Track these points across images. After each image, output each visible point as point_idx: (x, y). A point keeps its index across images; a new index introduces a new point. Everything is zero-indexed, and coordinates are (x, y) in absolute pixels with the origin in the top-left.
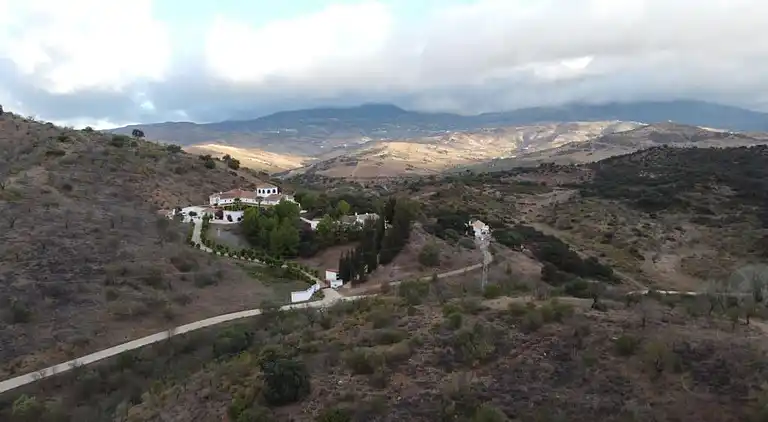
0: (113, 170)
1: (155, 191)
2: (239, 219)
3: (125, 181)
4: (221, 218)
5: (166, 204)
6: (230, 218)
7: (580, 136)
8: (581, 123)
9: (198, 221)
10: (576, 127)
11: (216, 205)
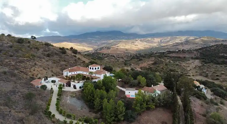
0: (11, 56)
1: (33, 68)
2: (80, 88)
3: (16, 62)
4: (70, 86)
5: (39, 76)
6: (75, 87)
7: (178, 41)
8: (178, 37)
9: (56, 89)
10: (177, 38)
11: (67, 76)
